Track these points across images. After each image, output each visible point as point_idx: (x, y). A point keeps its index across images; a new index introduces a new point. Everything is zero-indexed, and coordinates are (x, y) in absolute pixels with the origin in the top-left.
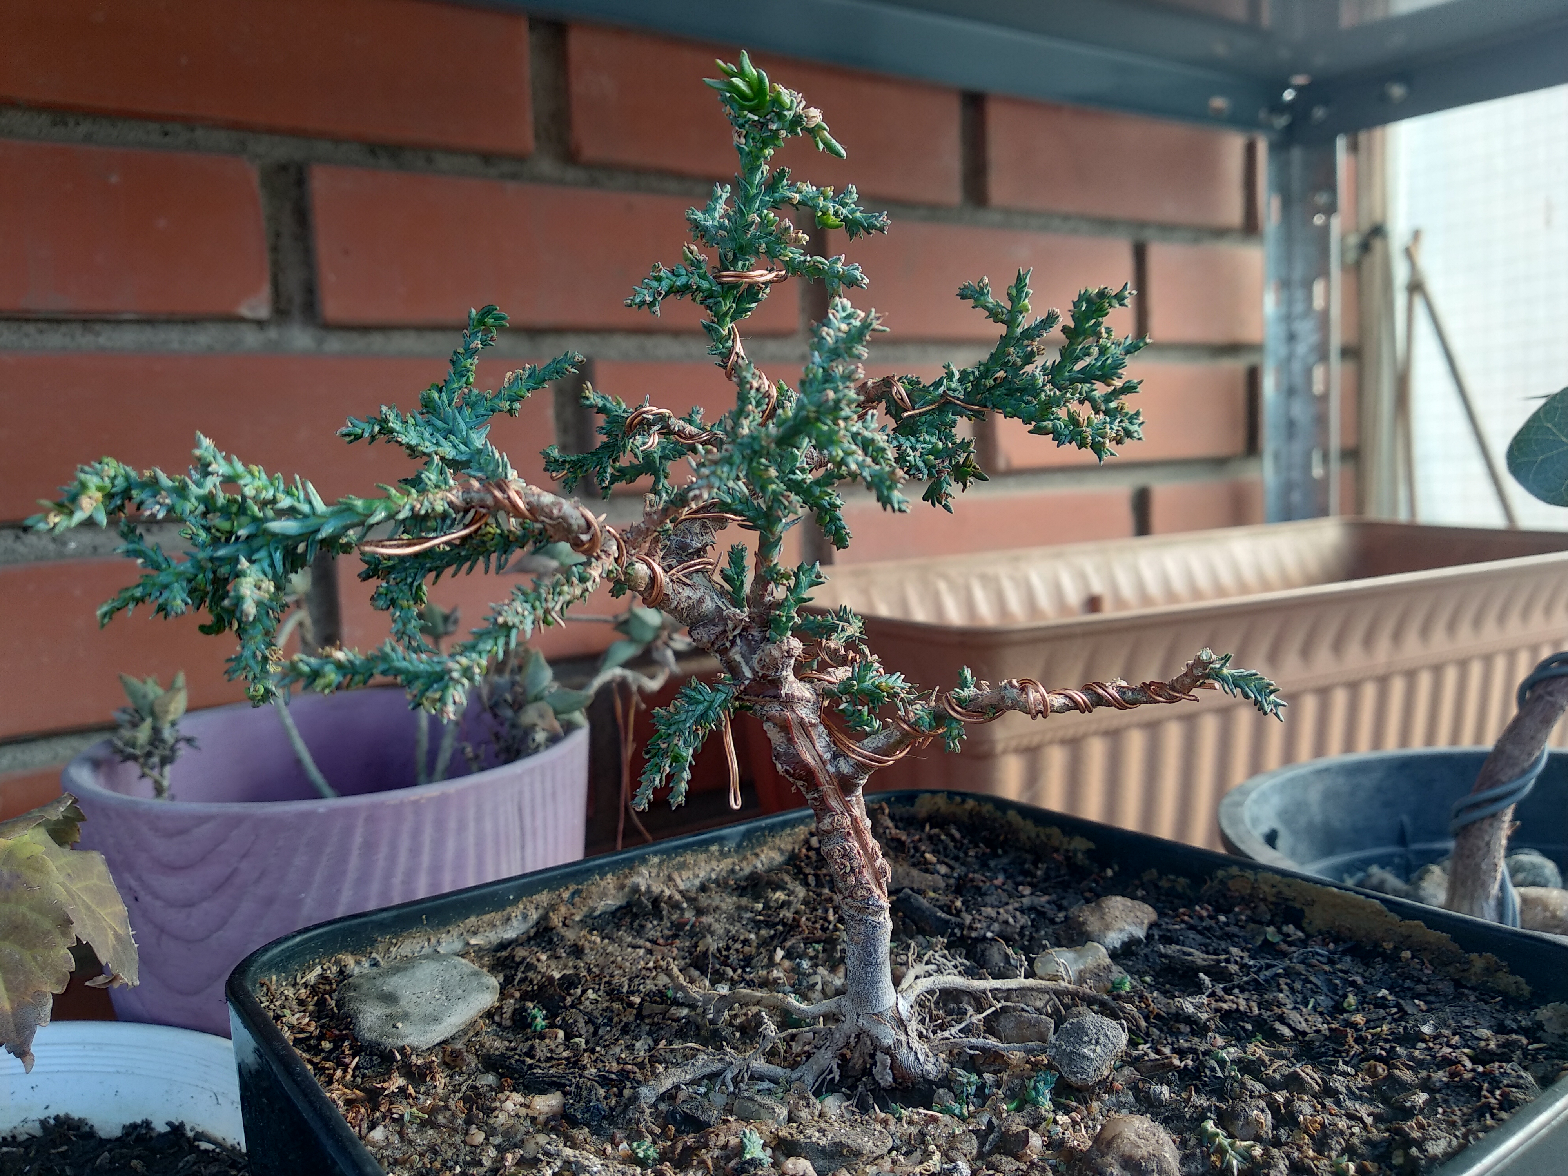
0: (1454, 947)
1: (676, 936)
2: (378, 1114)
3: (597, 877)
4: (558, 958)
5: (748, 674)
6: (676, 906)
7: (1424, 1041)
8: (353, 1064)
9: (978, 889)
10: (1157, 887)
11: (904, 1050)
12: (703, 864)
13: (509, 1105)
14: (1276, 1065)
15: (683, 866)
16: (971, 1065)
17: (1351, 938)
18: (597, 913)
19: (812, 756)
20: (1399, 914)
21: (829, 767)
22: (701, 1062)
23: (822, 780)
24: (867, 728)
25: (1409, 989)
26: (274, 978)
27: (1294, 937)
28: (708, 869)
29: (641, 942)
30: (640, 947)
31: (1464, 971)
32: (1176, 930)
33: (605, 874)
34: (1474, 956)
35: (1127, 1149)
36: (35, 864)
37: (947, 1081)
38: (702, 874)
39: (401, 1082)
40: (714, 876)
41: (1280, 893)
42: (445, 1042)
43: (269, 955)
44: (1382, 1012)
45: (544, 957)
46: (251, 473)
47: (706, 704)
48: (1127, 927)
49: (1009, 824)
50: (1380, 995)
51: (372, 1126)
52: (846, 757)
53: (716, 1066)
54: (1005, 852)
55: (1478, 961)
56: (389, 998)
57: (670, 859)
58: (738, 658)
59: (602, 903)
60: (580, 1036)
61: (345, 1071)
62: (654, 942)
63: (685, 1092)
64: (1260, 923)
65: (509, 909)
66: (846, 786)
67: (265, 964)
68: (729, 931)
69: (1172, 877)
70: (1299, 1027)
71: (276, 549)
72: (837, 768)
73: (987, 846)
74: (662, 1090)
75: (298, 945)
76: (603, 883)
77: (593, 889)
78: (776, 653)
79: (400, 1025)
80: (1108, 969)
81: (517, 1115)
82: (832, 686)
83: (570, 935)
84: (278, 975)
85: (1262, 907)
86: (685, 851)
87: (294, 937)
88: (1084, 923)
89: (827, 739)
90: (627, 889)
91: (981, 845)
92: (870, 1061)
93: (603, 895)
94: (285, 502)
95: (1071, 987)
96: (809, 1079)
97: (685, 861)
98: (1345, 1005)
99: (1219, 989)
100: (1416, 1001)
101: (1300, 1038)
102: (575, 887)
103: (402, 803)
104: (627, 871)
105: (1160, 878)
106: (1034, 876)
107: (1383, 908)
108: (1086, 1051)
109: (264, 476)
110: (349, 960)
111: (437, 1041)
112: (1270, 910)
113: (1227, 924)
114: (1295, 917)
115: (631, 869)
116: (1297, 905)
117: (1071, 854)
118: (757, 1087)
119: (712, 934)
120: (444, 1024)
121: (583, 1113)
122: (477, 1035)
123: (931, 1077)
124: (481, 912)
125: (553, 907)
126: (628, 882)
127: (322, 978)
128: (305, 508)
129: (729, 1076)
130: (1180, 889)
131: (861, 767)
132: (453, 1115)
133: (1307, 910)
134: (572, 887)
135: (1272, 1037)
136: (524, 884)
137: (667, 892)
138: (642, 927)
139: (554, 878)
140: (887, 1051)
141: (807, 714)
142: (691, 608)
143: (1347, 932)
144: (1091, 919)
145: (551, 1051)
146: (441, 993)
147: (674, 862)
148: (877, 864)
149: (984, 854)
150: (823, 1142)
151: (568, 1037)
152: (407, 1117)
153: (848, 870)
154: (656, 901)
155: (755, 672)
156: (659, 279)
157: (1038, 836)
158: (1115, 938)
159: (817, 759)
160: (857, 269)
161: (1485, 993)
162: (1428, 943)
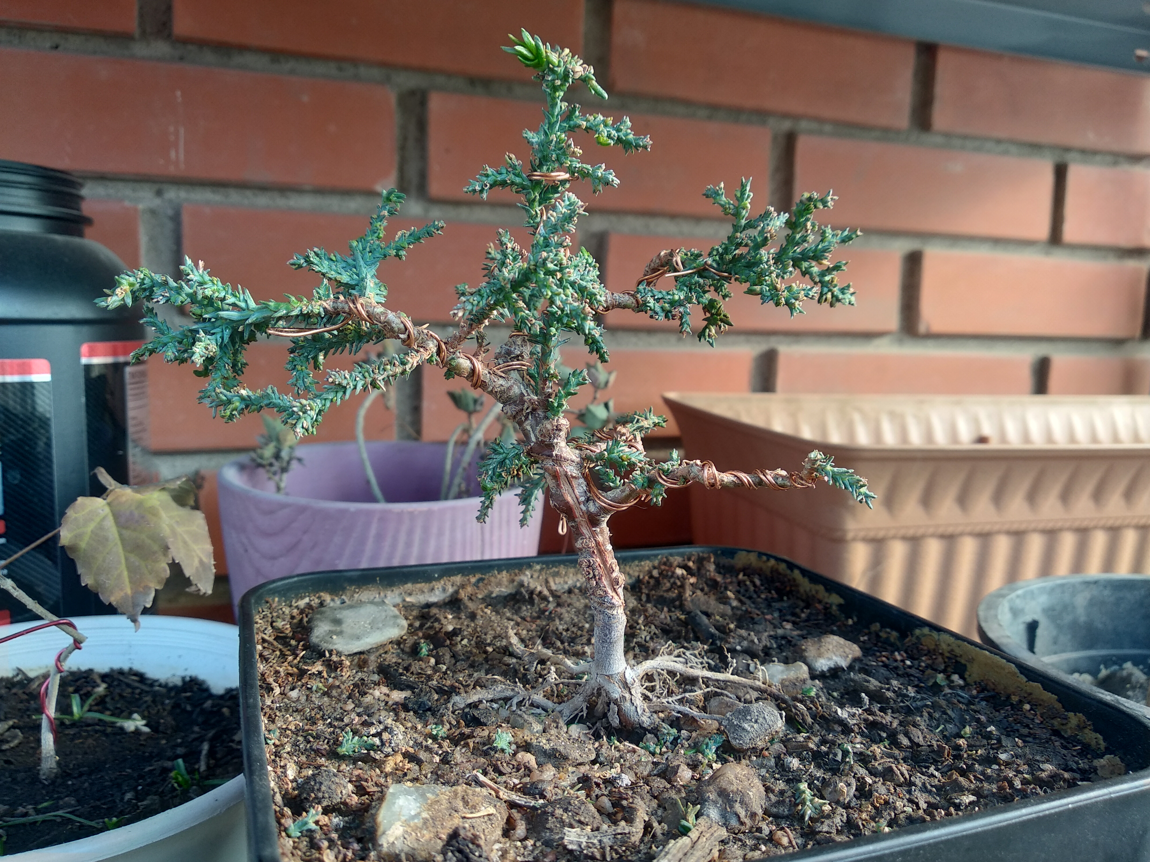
0: (1059, 706)
1: (539, 617)
2: (299, 683)
3: (496, 572)
4: (460, 618)
5: (533, 439)
6: (545, 599)
7: (999, 765)
8: (301, 655)
9: (753, 619)
10: (878, 636)
11: (628, 704)
12: (571, 575)
13: (377, 693)
14: (883, 761)
15: (557, 574)
16: (675, 723)
17: (994, 690)
18: (494, 595)
19: (572, 498)
20: (1026, 676)
21: (582, 506)
22: (499, 689)
23: (577, 515)
24: (611, 484)
25: (1018, 730)
26: (277, 599)
27: (956, 684)
28: (575, 579)
29: (515, 617)
30: (512, 620)
31: (1063, 724)
32: (872, 665)
33: (502, 571)
34: (1071, 714)
35: (724, 784)
36: (153, 512)
37: (655, 731)
38: (570, 582)
39: (320, 668)
40: (578, 585)
41: (952, 650)
42: (361, 653)
43: (275, 585)
44: (985, 742)
45: (450, 617)
46: (212, 281)
47: (504, 455)
48: (834, 658)
49: (794, 580)
50: (988, 730)
51: (292, 689)
52: (594, 501)
53: (509, 693)
54: (788, 598)
55: (1074, 719)
56: (338, 622)
57: (548, 568)
58: (529, 428)
59: (498, 589)
60: (444, 664)
61: (295, 659)
62: (524, 619)
63: (485, 704)
64: (936, 670)
65: (434, 583)
66: (593, 521)
67: (271, 590)
68: (573, 620)
69: (888, 630)
70: (916, 740)
71: (227, 328)
72: (588, 507)
73: (777, 593)
74: (469, 701)
75: (295, 582)
76: (499, 576)
77: (492, 579)
78: (549, 427)
79: (334, 637)
80: (804, 681)
81: (379, 699)
82: (591, 453)
83: (471, 606)
84: (280, 598)
85: (940, 659)
86: (559, 565)
87: (293, 577)
88: (805, 650)
89: (585, 488)
90: (515, 583)
91: (773, 592)
92: (606, 708)
93: (499, 584)
94: (231, 300)
95: (763, 686)
96: (566, 712)
97: (558, 572)
98: (962, 733)
99: (876, 707)
100: (1017, 739)
101: (915, 748)
102: (480, 576)
103: (402, 512)
104: (517, 571)
105: (881, 631)
106: (799, 617)
107: (1017, 671)
108: (746, 726)
109: (220, 284)
110: (327, 597)
111: (355, 651)
112: (945, 662)
113: (910, 667)
114: (961, 669)
115: (520, 570)
116: (963, 661)
117: (828, 606)
118: (533, 711)
119: (561, 619)
120: (362, 642)
121: (414, 704)
122: (386, 653)
123: (645, 725)
124: (415, 581)
125: (463, 586)
126: (517, 579)
127: (309, 606)
128: (243, 305)
129: (515, 701)
130: (892, 639)
131: (604, 510)
132: (342, 692)
133: (968, 665)
134: (478, 576)
135: (894, 742)
136: (446, 569)
137: (539, 588)
138: (520, 608)
139: (467, 568)
140: (616, 702)
141: (572, 470)
142: (502, 392)
143: (991, 685)
144: (811, 648)
145: (422, 669)
146: (370, 624)
147: (551, 571)
148: (614, 575)
149: (772, 598)
150: (547, 747)
151: (437, 663)
152: (314, 688)
153: (591, 576)
154: (531, 593)
155: (537, 438)
156: (487, 176)
157: (811, 591)
158: (823, 664)
159: (575, 499)
160: (611, 174)
161: (1069, 742)
162: (1042, 700)
